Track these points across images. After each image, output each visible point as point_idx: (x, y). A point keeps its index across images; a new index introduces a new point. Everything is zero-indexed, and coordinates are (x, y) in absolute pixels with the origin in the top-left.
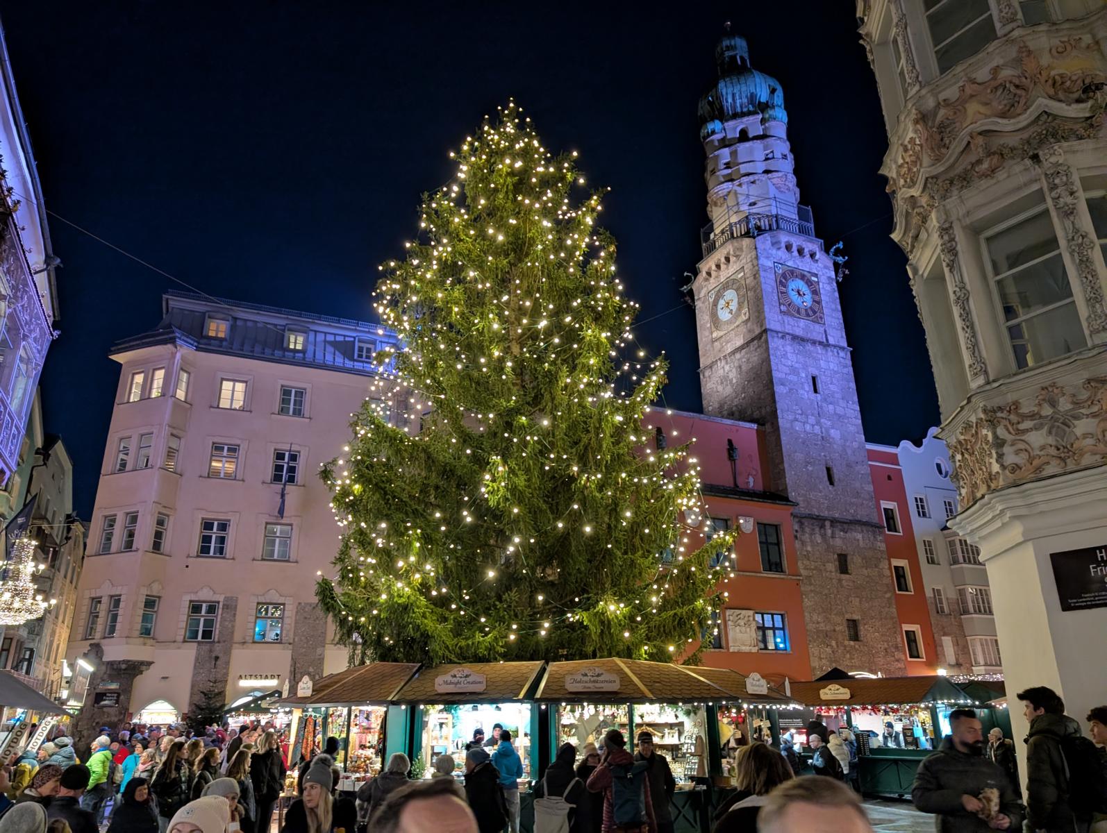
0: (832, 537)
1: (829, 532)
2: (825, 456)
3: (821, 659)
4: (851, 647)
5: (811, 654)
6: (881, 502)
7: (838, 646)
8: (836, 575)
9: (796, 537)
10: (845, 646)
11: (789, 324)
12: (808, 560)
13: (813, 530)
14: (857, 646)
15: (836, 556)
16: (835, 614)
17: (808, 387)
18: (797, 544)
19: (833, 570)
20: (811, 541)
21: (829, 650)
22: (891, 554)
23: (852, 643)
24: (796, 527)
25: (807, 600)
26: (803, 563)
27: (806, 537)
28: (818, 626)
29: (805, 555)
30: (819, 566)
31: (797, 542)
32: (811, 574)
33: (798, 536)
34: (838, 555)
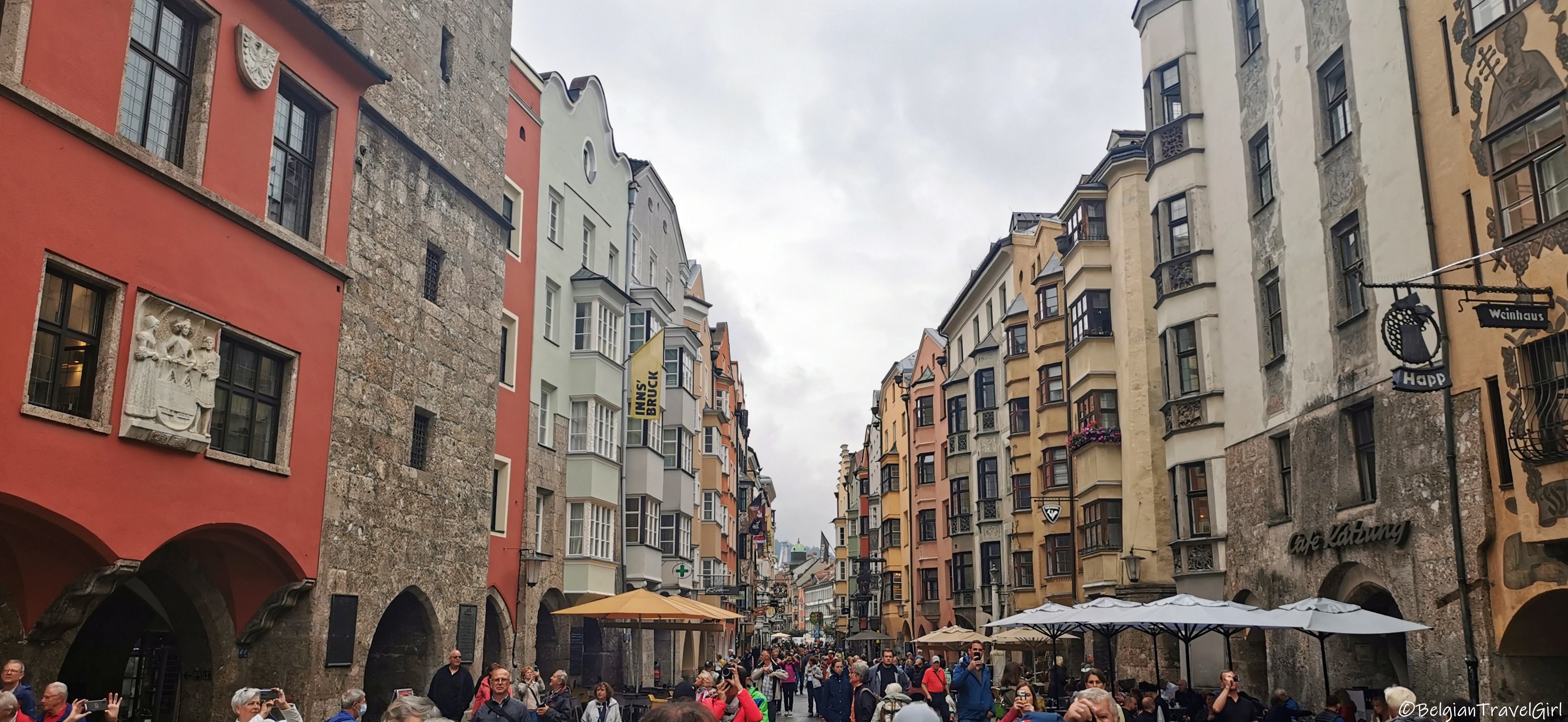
0: (427, 203)
1: (424, 187)
3: (347, 501)
4: (411, 481)
5: (329, 485)
7: (387, 476)
8: (414, 295)
9: (358, 163)
10: (400, 478)
12: (372, 234)
13: (396, 166)
14: (420, 484)
15: (424, 251)
16: (397, 393)
18: (358, 184)
19: (414, 282)
20: (387, 193)
21: (368, 481)
23: (414, 473)
24: (365, 140)
25: (350, 338)
26: (360, 239)
27: (379, 175)
28: (358, 415)
29: (367, 220)
30: (390, 262)
31: (358, 177)
32: (370, 274)
33: (364, 165)
34: (428, 250)
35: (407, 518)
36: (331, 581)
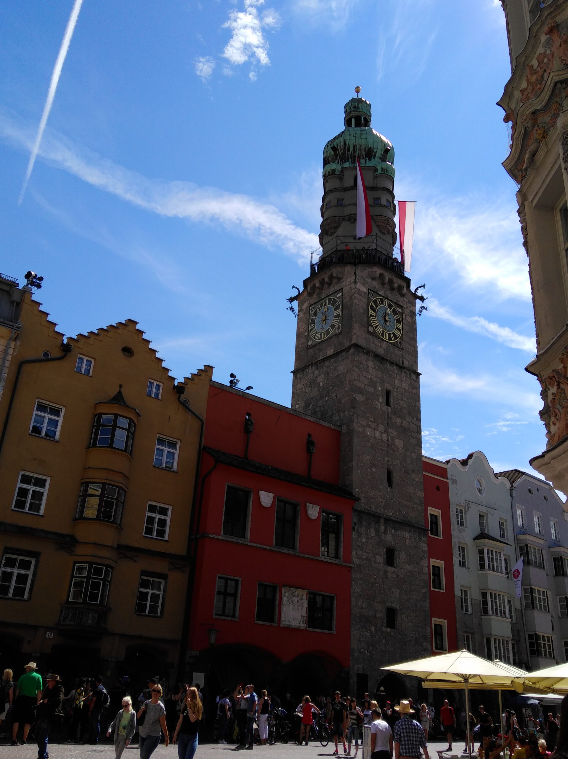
0: (385, 533)
1: (383, 528)
2: (388, 461)
3: (360, 641)
4: (388, 633)
5: (352, 636)
6: (429, 508)
7: (376, 632)
8: (383, 566)
9: (354, 528)
10: (382, 632)
11: (373, 343)
12: (362, 550)
13: (369, 524)
14: (392, 634)
15: (385, 550)
16: (378, 602)
17: (382, 399)
18: (354, 535)
19: (381, 562)
20: (367, 534)
21: (368, 634)
22: (431, 555)
23: (389, 630)
24: (355, 520)
25: (355, 586)
26: (356, 553)
27: (363, 530)
28: (361, 611)
29: (359, 546)
30: (370, 557)
31: (354, 533)
32: (362, 563)
33: (356, 528)
34: (387, 549)
35: (387, 647)
36: (356, 669)
